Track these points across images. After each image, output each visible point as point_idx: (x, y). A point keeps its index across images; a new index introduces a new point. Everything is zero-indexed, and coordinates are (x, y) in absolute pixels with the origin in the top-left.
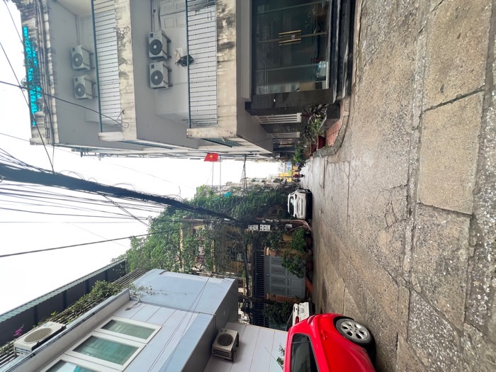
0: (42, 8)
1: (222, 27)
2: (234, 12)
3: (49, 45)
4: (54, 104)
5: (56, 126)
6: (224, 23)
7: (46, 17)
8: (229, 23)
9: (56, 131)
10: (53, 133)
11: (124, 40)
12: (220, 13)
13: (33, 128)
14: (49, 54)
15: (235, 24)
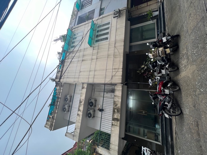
0: (61, 85)
2: (120, 108)
3: (60, 97)
4: (56, 116)
5: (54, 124)
6: (116, 111)
7: (62, 88)
8: (118, 111)
9: (53, 126)
10: (52, 126)
11: (82, 104)
12: (115, 106)
13: (47, 121)
14: (59, 99)
15: (120, 112)
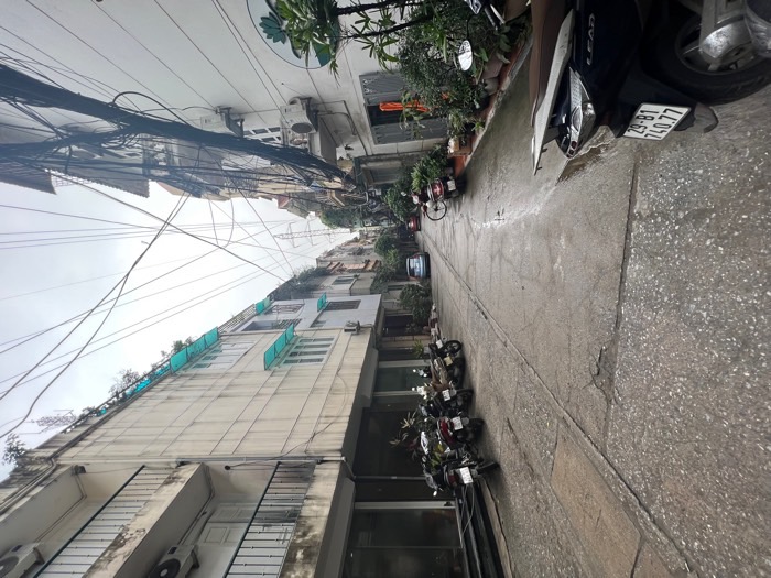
1: (294, 560)
2: (320, 540)
6: (300, 555)
8: (308, 556)
11: (120, 551)
12: (299, 537)
15: (316, 559)
